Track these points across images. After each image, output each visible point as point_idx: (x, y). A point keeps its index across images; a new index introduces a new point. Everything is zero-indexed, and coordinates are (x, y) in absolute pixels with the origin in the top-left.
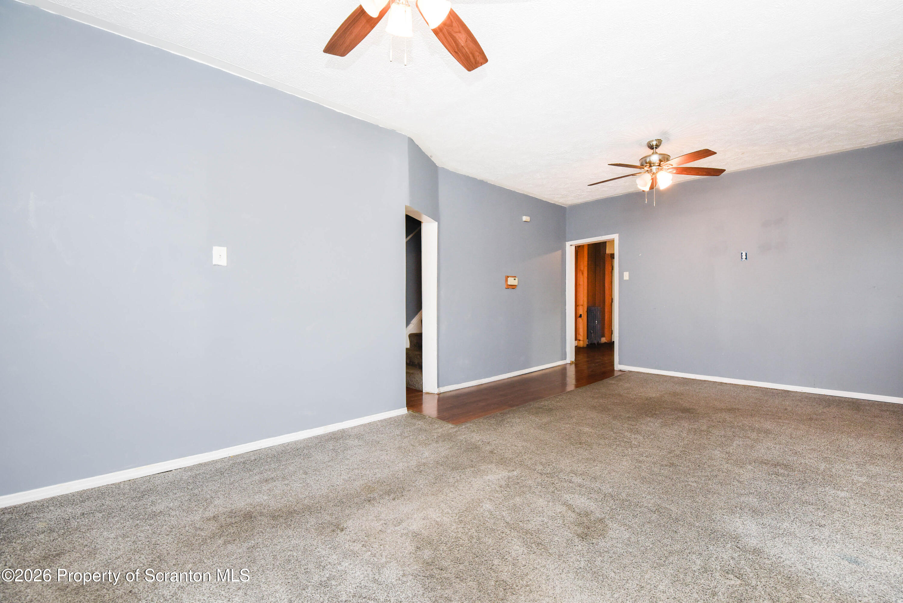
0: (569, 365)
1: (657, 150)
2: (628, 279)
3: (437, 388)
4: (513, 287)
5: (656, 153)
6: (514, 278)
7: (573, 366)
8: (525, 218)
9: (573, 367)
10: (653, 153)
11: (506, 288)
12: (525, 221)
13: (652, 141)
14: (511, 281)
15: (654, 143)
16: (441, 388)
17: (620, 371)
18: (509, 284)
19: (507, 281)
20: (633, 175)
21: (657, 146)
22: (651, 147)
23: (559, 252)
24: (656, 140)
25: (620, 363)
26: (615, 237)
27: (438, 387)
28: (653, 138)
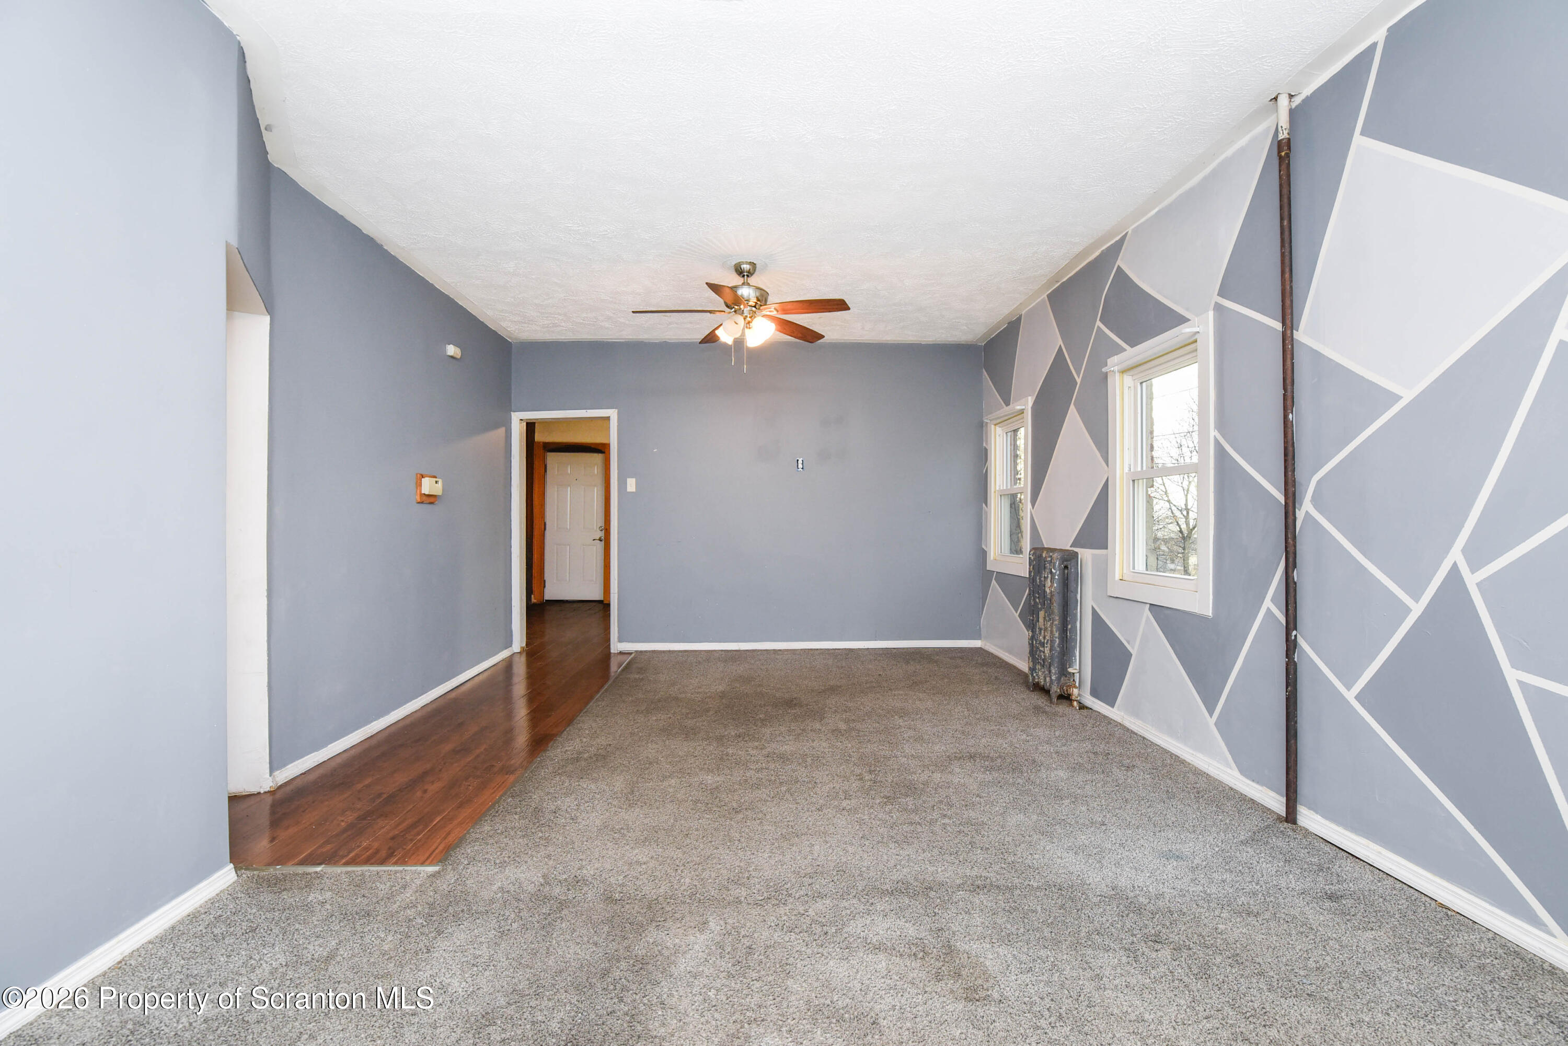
0: (519, 655)
1: (749, 279)
2: (634, 490)
3: (268, 775)
4: (430, 499)
5: (748, 284)
6: (435, 479)
7: (524, 655)
8: (452, 350)
9: (523, 659)
10: (743, 284)
11: (418, 503)
12: (452, 357)
13: (743, 263)
14: (428, 486)
15: (746, 267)
16: (277, 773)
17: (621, 653)
18: (427, 493)
19: (419, 485)
20: (710, 312)
21: (750, 274)
22: (740, 272)
23: (502, 431)
24: (751, 263)
25: (620, 640)
26: (612, 414)
27: (272, 771)
28: (744, 255)
